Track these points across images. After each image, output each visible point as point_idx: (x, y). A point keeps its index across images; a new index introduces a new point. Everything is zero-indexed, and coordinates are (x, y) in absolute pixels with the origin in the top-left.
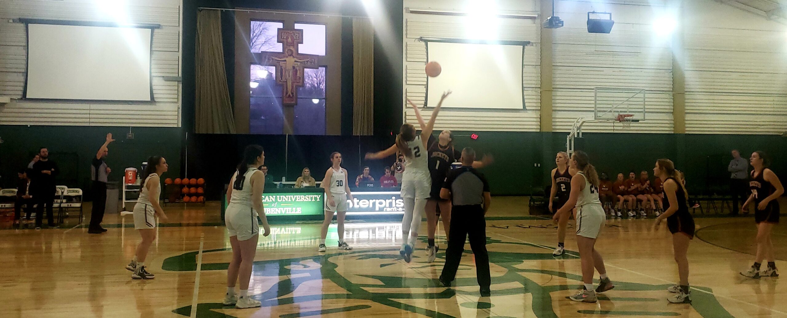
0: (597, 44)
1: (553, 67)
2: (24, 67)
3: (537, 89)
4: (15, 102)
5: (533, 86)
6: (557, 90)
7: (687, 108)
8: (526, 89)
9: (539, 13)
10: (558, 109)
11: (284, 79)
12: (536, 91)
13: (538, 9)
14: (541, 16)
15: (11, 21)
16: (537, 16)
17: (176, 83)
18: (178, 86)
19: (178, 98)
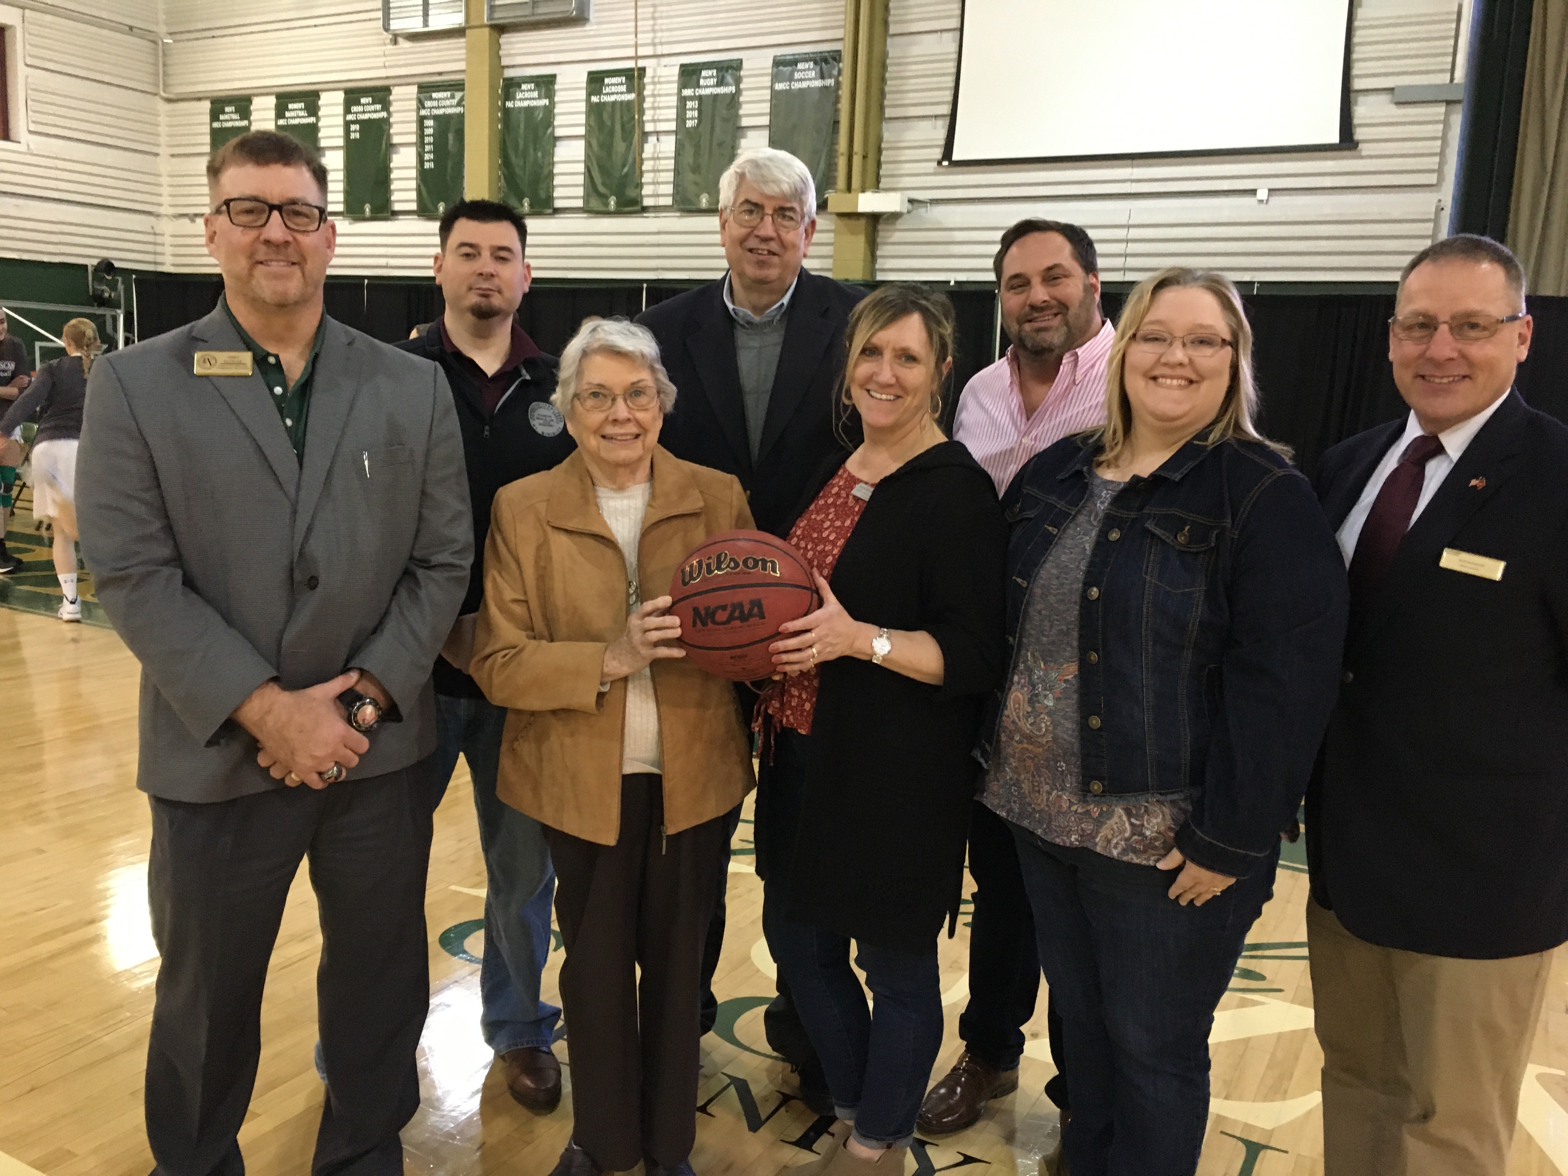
17: (1442, 109)
18: (1446, 123)
19: (1440, 171)
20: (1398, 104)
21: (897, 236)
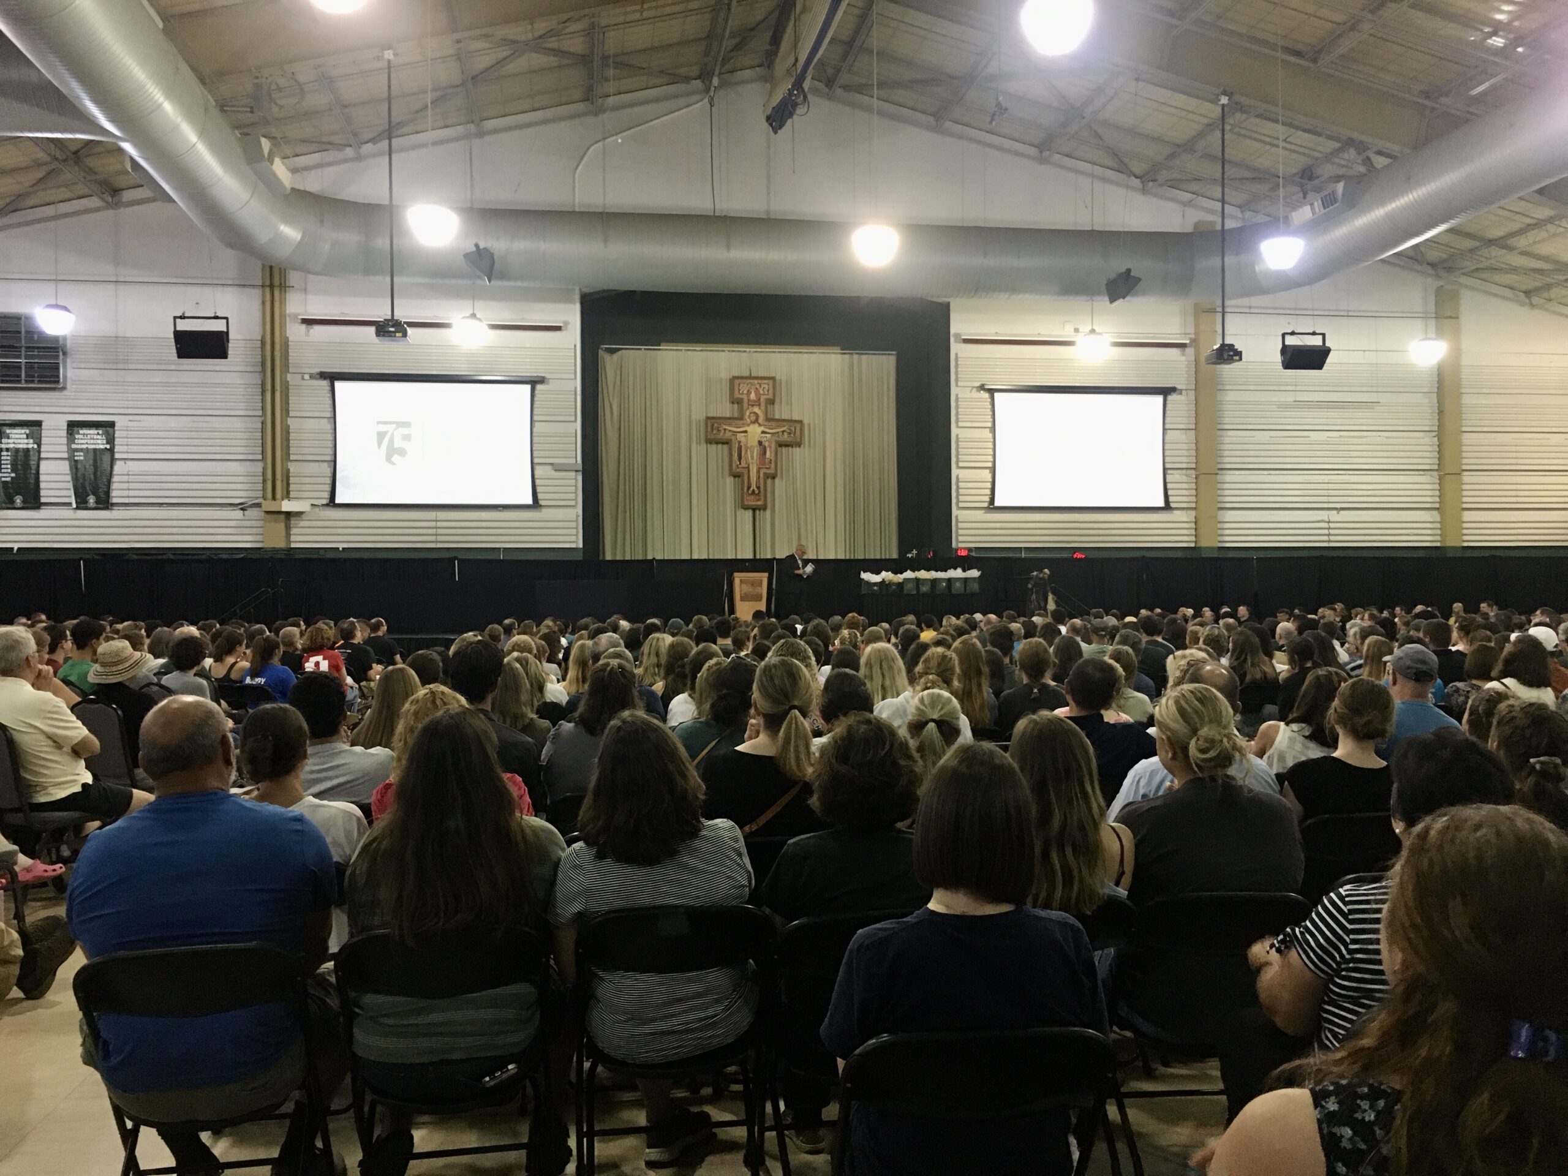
0: (1299, 388)
1: (1219, 433)
2: (331, 452)
3: (1189, 472)
4: (317, 510)
5: (1184, 466)
6: (1224, 472)
7: (1465, 499)
8: (1169, 472)
9: (1193, 336)
10: (1228, 505)
11: (743, 464)
12: (1187, 475)
13: (1191, 329)
14: (1195, 342)
15: (307, 377)
16: (1188, 342)
17: (573, 474)
18: (576, 479)
19: (576, 500)
20: (556, 470)
21: (302, 524)
